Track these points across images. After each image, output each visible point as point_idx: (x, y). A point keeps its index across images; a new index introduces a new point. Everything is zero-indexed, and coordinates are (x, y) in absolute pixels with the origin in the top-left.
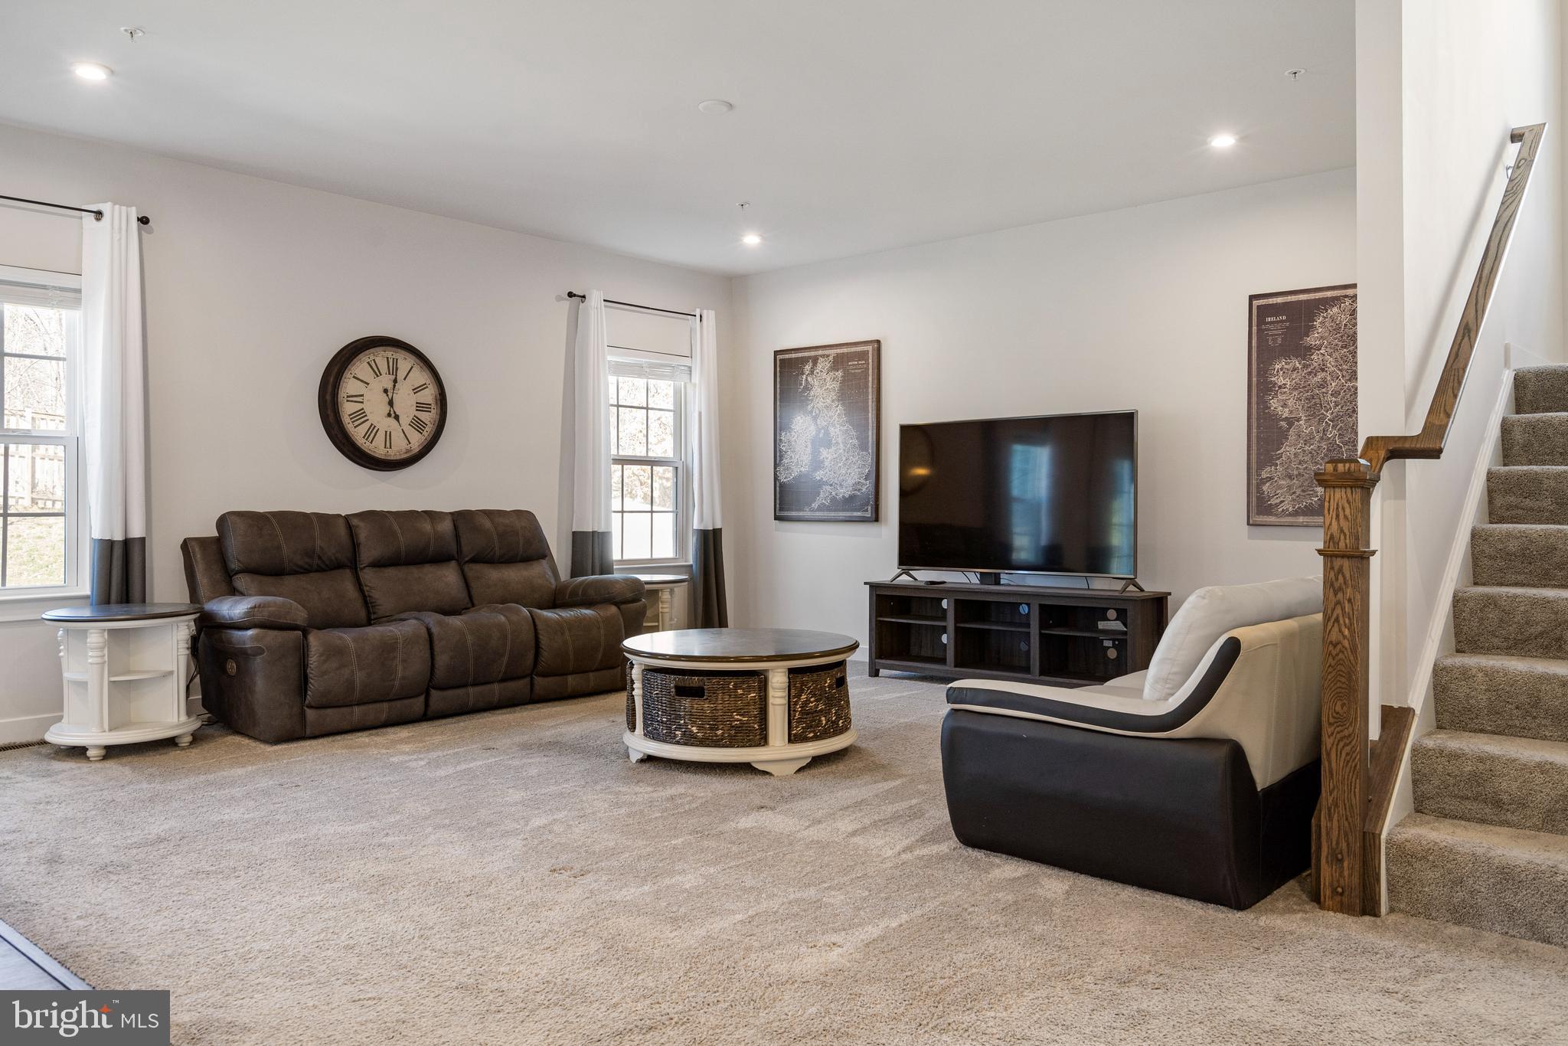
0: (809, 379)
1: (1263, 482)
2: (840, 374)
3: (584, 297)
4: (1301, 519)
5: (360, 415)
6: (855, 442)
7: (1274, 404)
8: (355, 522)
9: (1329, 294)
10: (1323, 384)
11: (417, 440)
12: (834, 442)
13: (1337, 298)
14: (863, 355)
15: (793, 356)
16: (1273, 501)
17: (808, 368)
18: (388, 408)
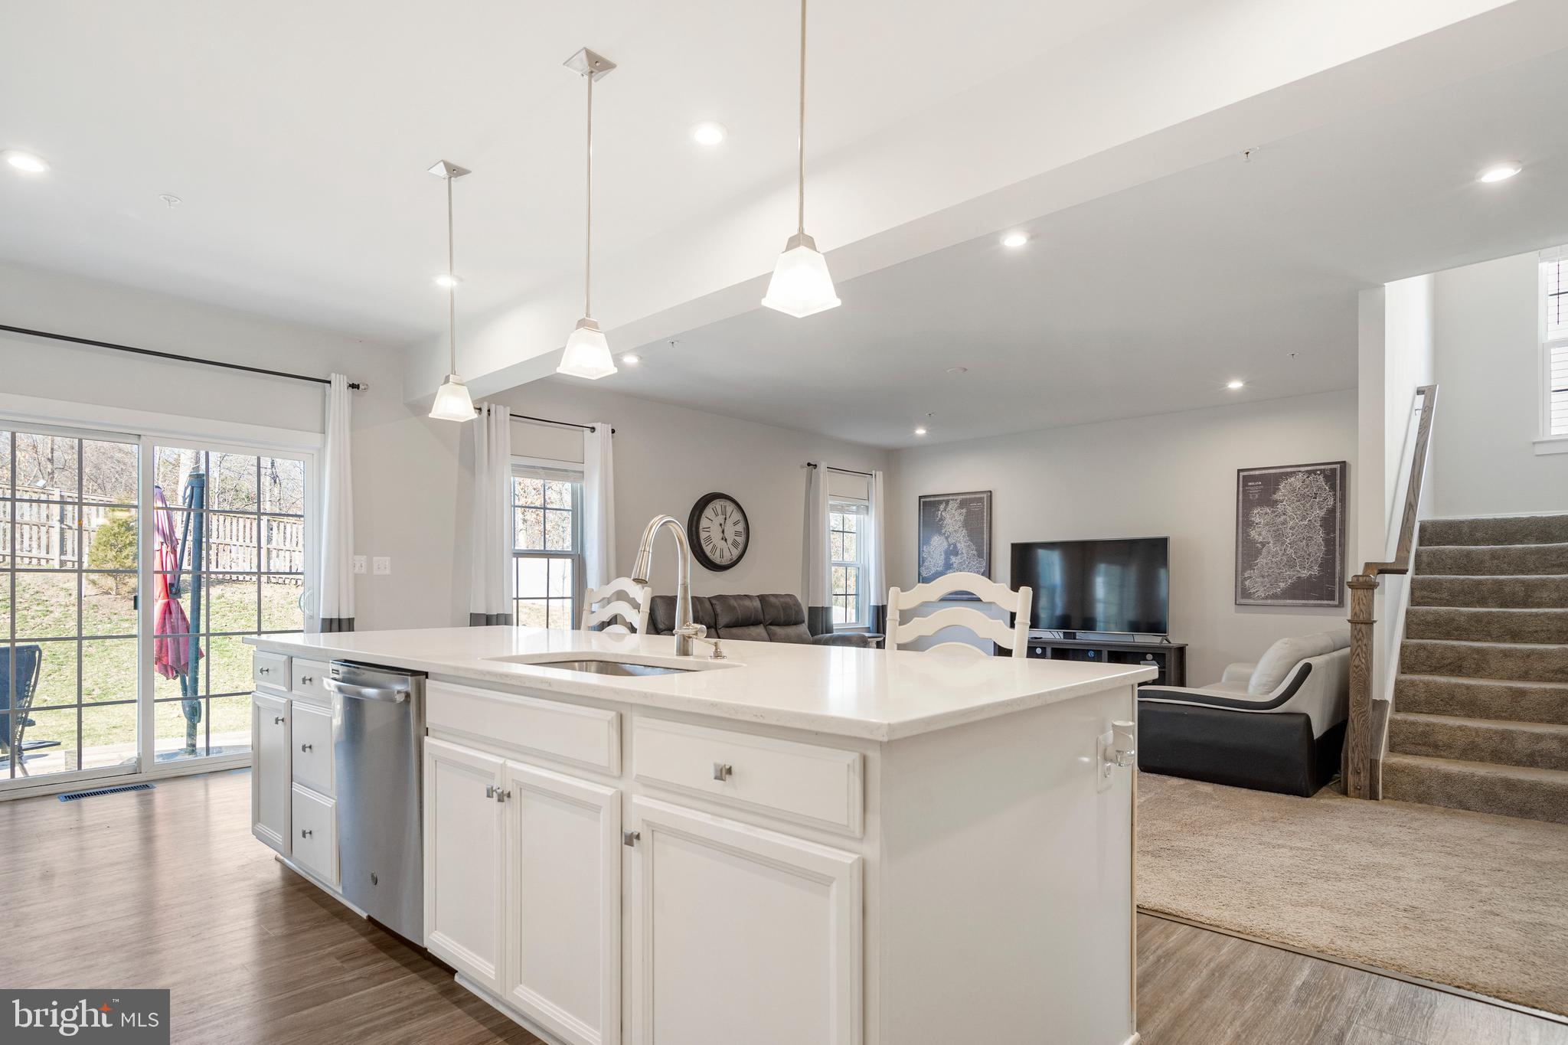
0: (943, 514)
1: (1245, 579)
2: (964, 511)
3: (816, 465)
4: (1269, 601)
5: (709, 538)
6: (975, 552)
7: (1253, 533)
8: (714, 602)
9: (1289, 470)
10: (1284, 523)
11: (736, 553)
12: (960, 552)
13: (1294, 472)
14: (980, 500)
15: (932, 499)
16: (1252, 591)
17: (942, 507)
18: (722, 534)
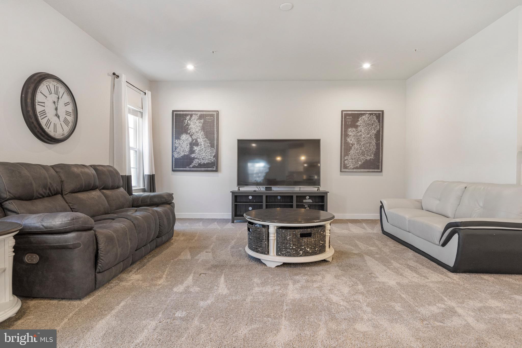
0: (189, 122)
1: (345, 160)
2: (202, 121)
3: (118, 76)
4: (355, 170)
5: (44, 112)
6: (209, 144)
7: (348, 140)
9: (363, 112)
10: (361, 135)
11: (67, 130)
12: (199, 144)
13: (365, 114)
14: (212, 115)
15: (181, 113)
16: (348, 165)
17: (188, 118)
18: (55, 112)
